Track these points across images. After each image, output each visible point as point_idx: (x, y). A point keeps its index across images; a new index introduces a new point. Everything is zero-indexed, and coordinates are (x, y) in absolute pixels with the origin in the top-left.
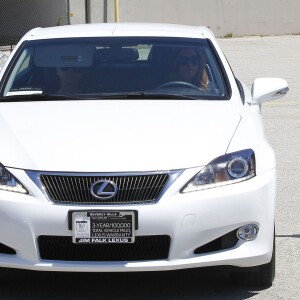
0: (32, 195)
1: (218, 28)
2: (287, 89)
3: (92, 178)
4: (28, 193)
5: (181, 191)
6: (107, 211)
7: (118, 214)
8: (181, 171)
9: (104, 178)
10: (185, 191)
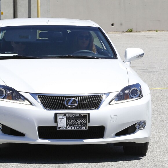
0: (35, 105)
1: (121, 24)
2: (143, 54)
3: (65, 96)
4: (31, 104)
5: (109, 104)
6: (74, 114)
7: (80, 115)
8: (108, 94)
9: (71, 97)
10: (110, 104)
